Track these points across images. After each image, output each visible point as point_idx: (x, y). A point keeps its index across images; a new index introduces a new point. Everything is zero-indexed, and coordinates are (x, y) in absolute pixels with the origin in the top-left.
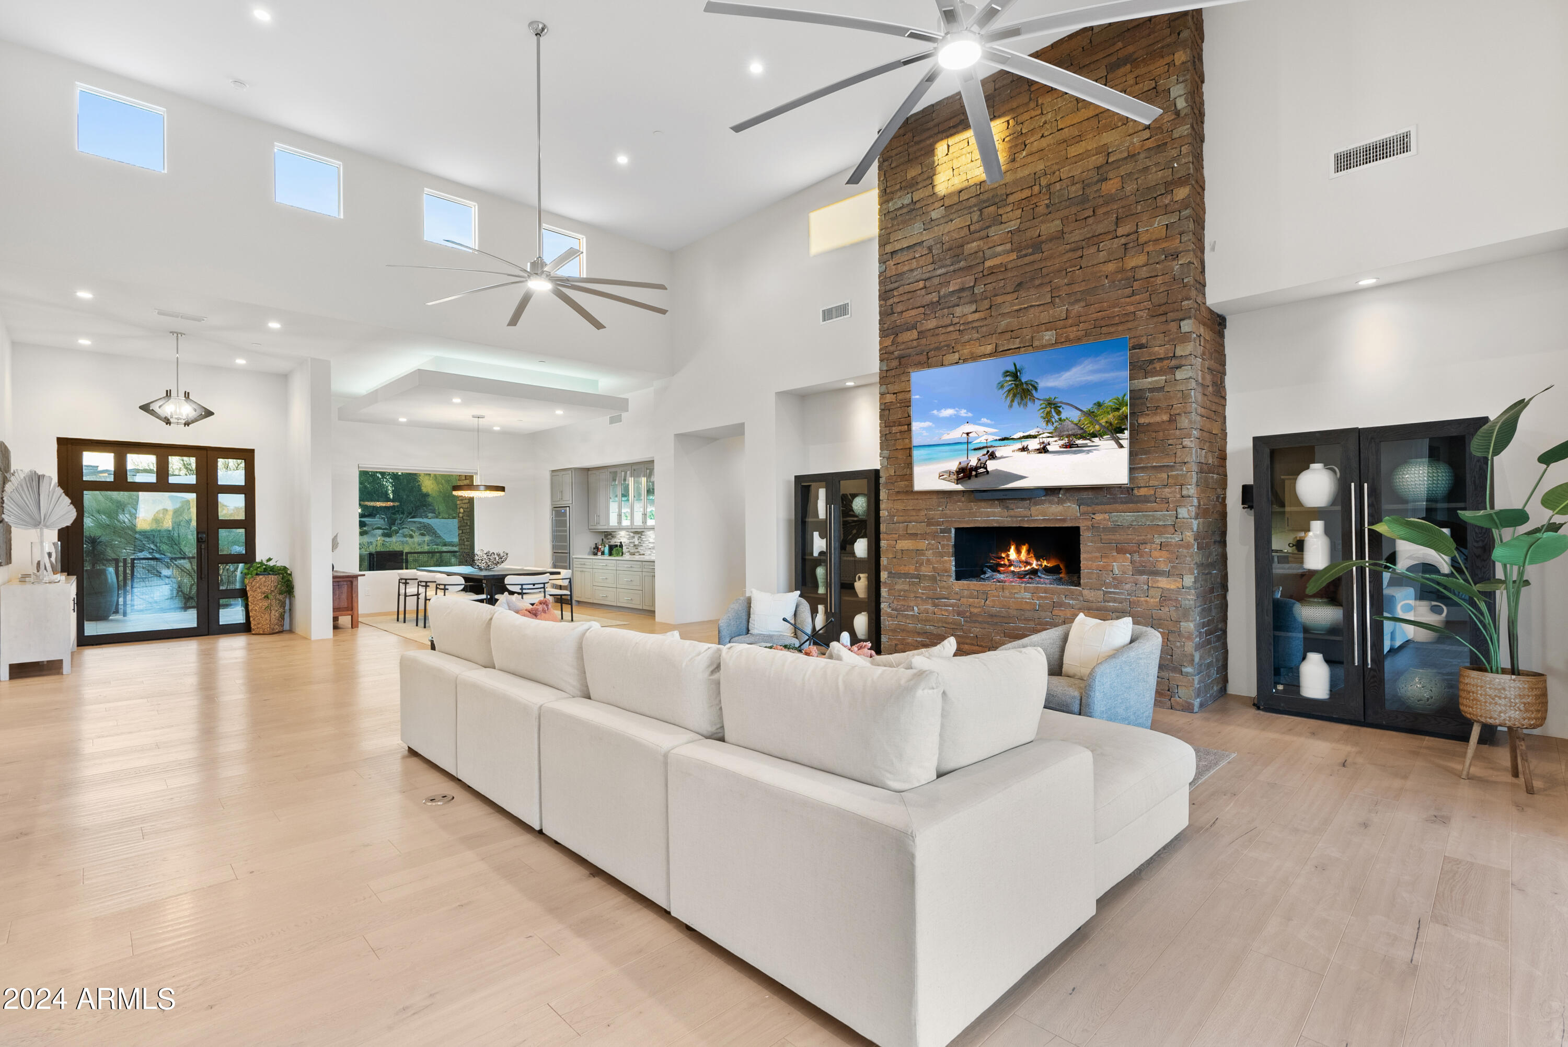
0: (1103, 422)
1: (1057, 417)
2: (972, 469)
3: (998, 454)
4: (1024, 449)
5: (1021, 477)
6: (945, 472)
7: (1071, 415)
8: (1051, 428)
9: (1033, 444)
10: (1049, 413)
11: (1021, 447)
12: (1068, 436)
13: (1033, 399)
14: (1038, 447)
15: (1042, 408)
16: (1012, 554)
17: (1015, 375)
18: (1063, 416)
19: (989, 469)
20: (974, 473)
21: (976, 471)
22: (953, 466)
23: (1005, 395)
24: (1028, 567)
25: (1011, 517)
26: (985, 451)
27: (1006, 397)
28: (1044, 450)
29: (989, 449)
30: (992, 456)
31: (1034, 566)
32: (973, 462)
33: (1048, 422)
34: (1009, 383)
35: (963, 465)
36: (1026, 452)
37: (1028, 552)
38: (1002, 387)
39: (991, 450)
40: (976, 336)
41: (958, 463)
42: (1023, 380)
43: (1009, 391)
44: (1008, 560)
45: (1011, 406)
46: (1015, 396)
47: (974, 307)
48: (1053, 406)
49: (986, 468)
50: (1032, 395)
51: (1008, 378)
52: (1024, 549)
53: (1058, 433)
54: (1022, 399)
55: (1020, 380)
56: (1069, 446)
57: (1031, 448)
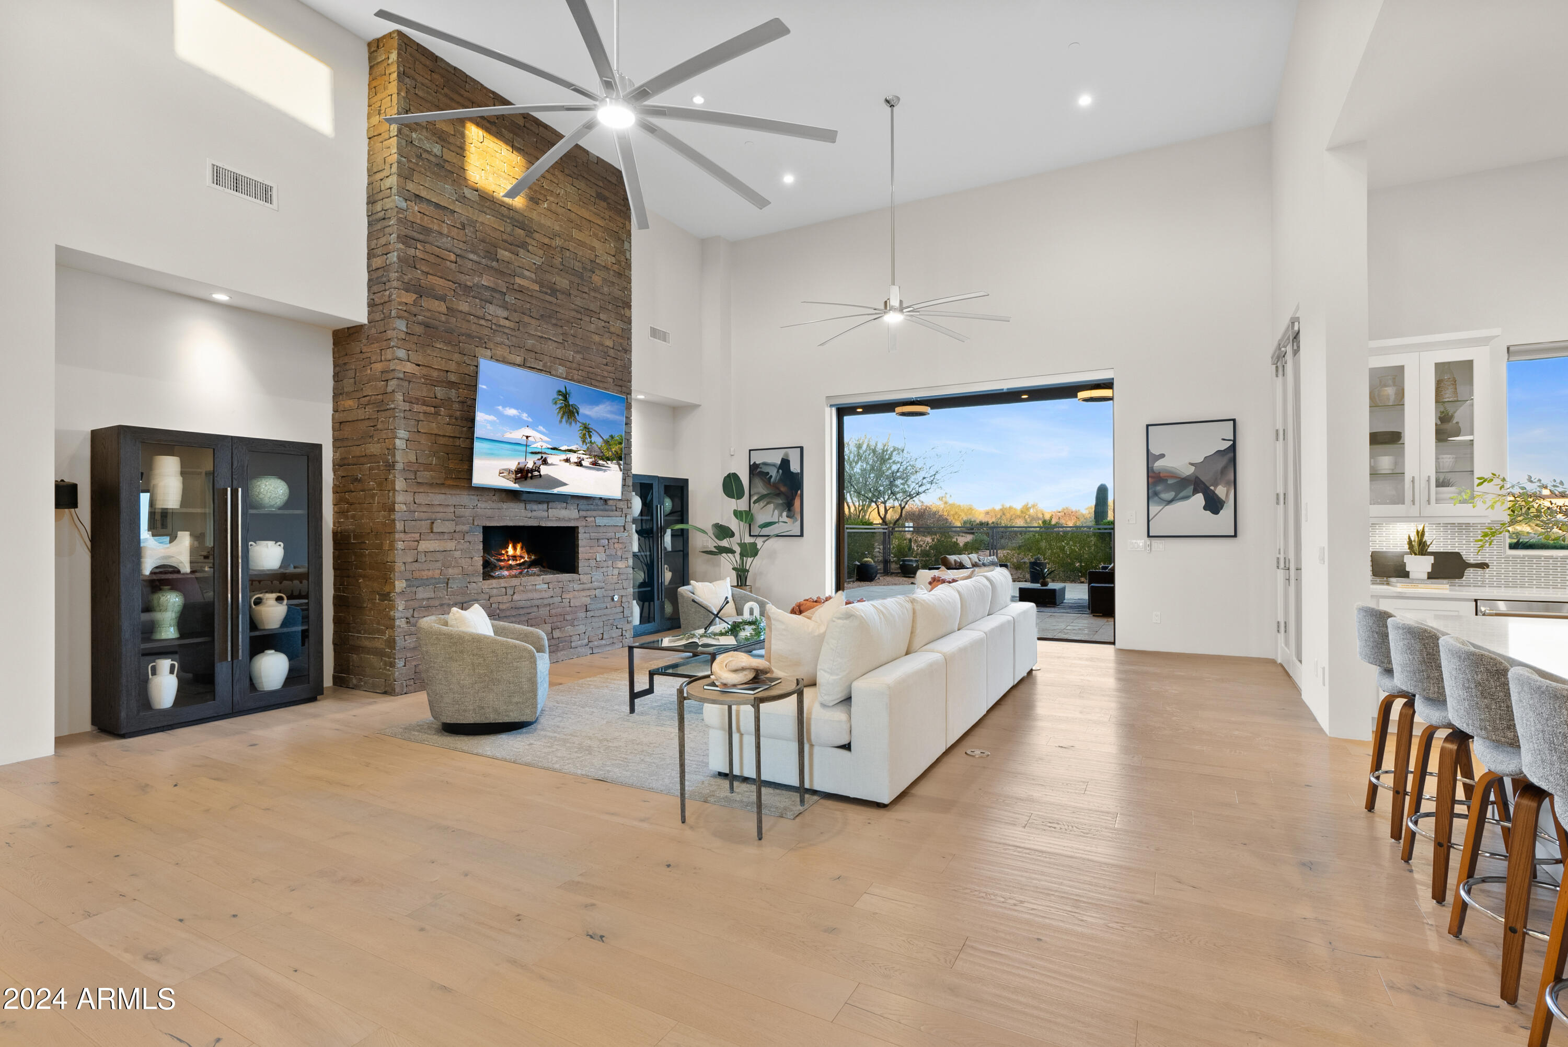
0: (613, 450)
1: (589, 440)
3: (549, 461)
4: (567, 460)
5: (565, 484)
6: (505, 470)
7: (597, 440)
8: (585, 447)
9: (574, 458)
10: (584, 435)
11: (565, 458)
12: (595, 456)
13: (576, 420)
14: (576, 460)
15: (581, 430)
17: (565, 396)
18: (593, 439)
19: (542, 473)
20: (530, 475)
21: (532, 474)
22: (513, 465)
23: (558, 411)
24: (522, 561)
26: (539, 456)
27: (559, 413)
28: (579, 464)
29: (543, 455)
31: (526, 559)
32: (530, 465)
33: (584, 442)
34: (561, 403)
35: (522, 466)
36: (568, 464)
38: (556, 403)
39: (544, 456)
41: (517, 463)
42: (570, 403)
43: (561, 408)
45: (560, 422)
46: (564, 414)
47: (505, 313)
48: (587, 431)
49: (539, 472)
50: (575, 417)
51: (560, 397)
53: (589, 452)
54: (568, 418)
55: (568, 402)
56: (595, 464)
57: (572, 460)
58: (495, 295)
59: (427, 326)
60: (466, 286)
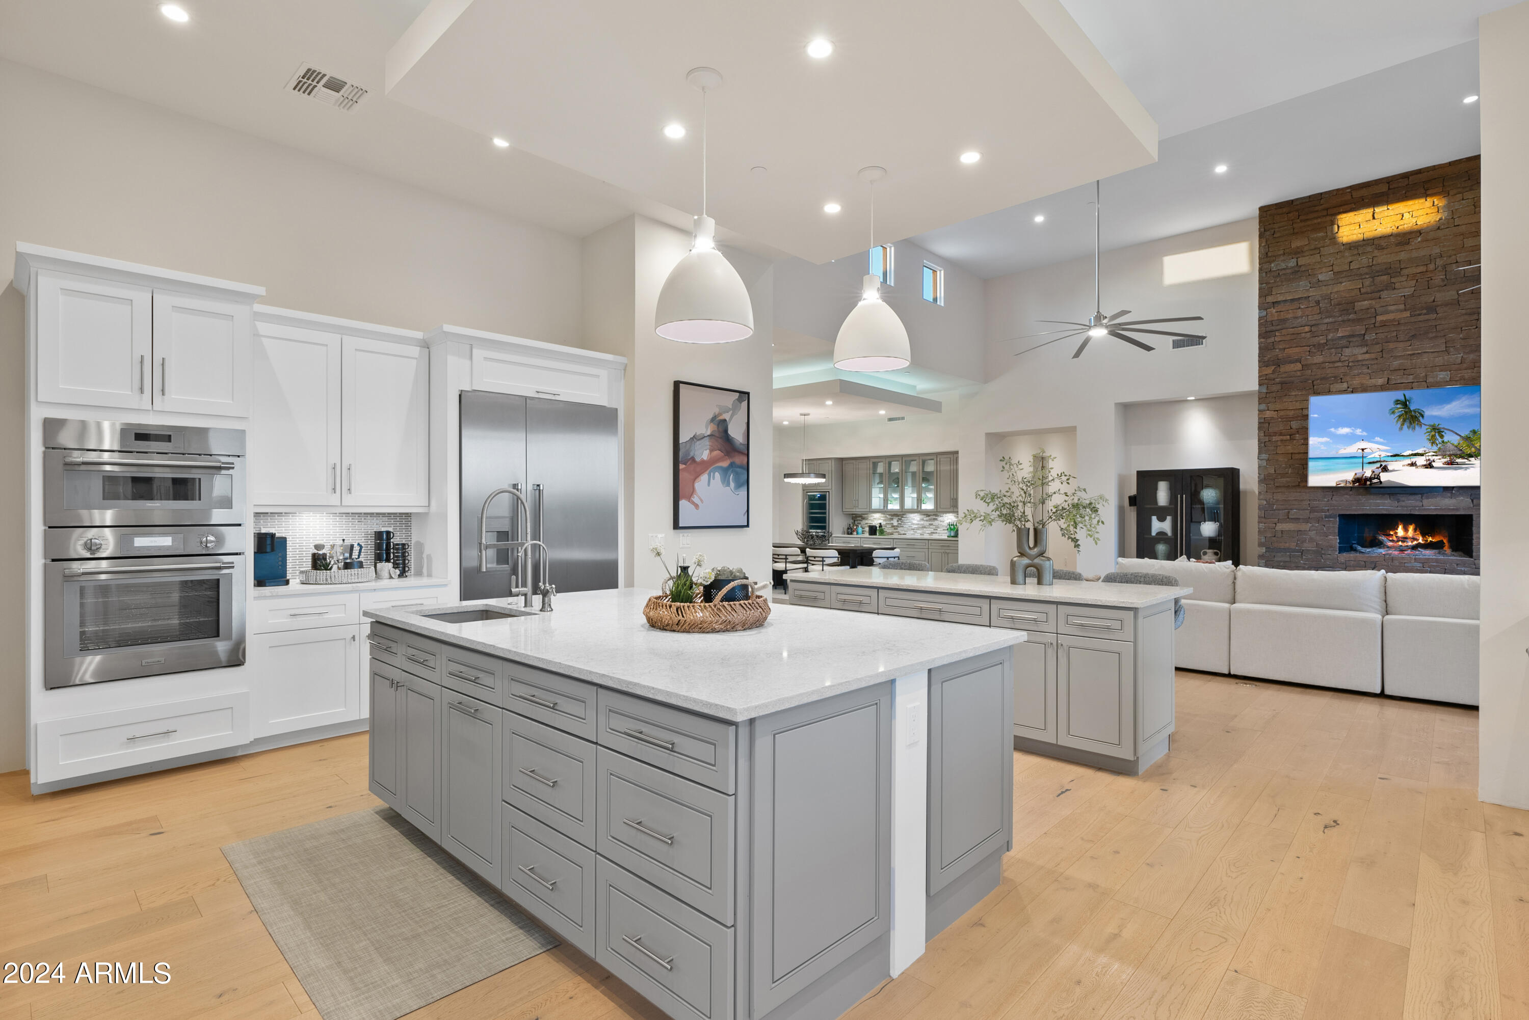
1: (1441, 441)
2: (1366, 479)
3: (1390, 468)
4: (1413, 464)
6: (1342, 481)
7: (1452, 439)
8: (1435, 448)
9: (1421, 461)
10: (1433, 436)
11: (1410, 463)
12: (1450, 456)
13: (1420, 424)
14: (1425, 463)
15: (1428, 432)
16: (1400, 532)
17: (1405, 404)
18: (1446, 440)
19: (1382, 480)
20: (1368, 483)
21: (1371, 481)
23: (1396, 419)
24: (1415, 542)
25: (1402, 506)
26: (1378, 465)
27: (1398, 420)
28: (1429, 466)
29: (1382, 463)
30: (1385, 469)
32: (1368, 474)
33: (1433, 443)
34: (1400, 410)
35: (1359, 476)
36: (1414, 467)
37: (1415, 530)
38: (1393, 413)
39: (1384, 464)
40: (1366, 371)
41: (1354, 474)
42: (1412, 409)
43: (1400, 416)
44: (1396, 537)
45: (1401, 429)
46: (1404, 420)
47: (1365, 350)
48: (1436, 431)
49: (1380, 479)
50: (1419, 421)
51: (1399, 406)
52: (1411, 528)
53: (1441, 453)
54: (1411, 423)
55: (1409, 408)
56: (1449, 464)
57: (1418, 464)
58: (1351, 339)
59: (1282, 383)
60: (1319, 344)
